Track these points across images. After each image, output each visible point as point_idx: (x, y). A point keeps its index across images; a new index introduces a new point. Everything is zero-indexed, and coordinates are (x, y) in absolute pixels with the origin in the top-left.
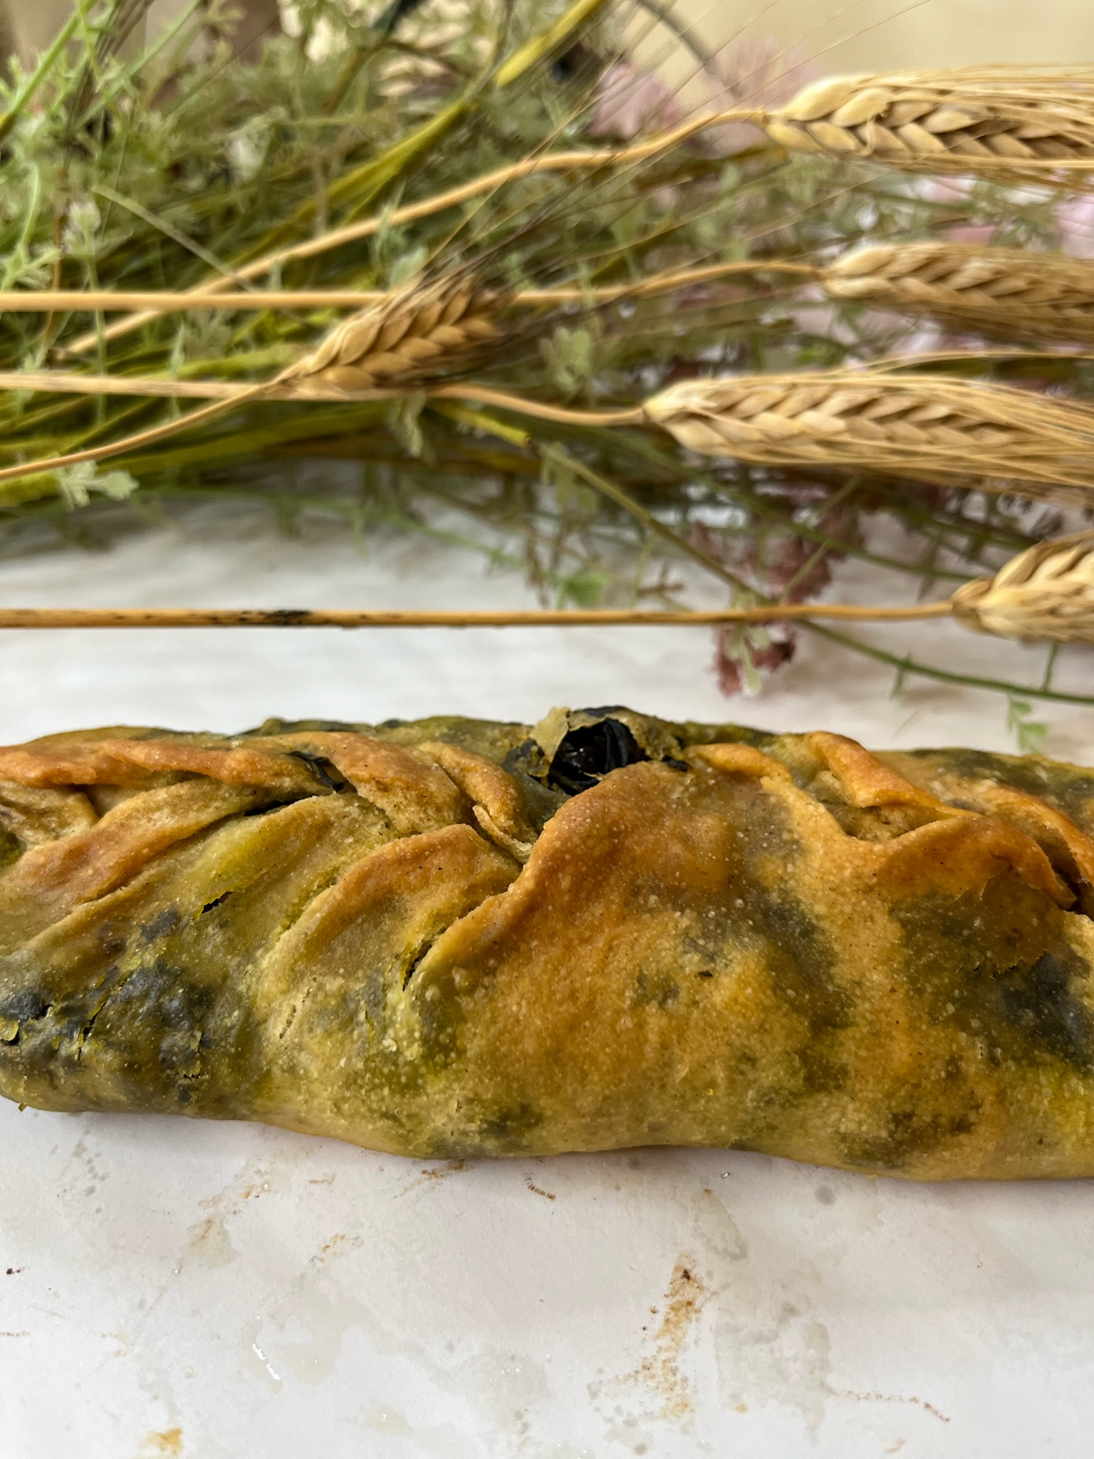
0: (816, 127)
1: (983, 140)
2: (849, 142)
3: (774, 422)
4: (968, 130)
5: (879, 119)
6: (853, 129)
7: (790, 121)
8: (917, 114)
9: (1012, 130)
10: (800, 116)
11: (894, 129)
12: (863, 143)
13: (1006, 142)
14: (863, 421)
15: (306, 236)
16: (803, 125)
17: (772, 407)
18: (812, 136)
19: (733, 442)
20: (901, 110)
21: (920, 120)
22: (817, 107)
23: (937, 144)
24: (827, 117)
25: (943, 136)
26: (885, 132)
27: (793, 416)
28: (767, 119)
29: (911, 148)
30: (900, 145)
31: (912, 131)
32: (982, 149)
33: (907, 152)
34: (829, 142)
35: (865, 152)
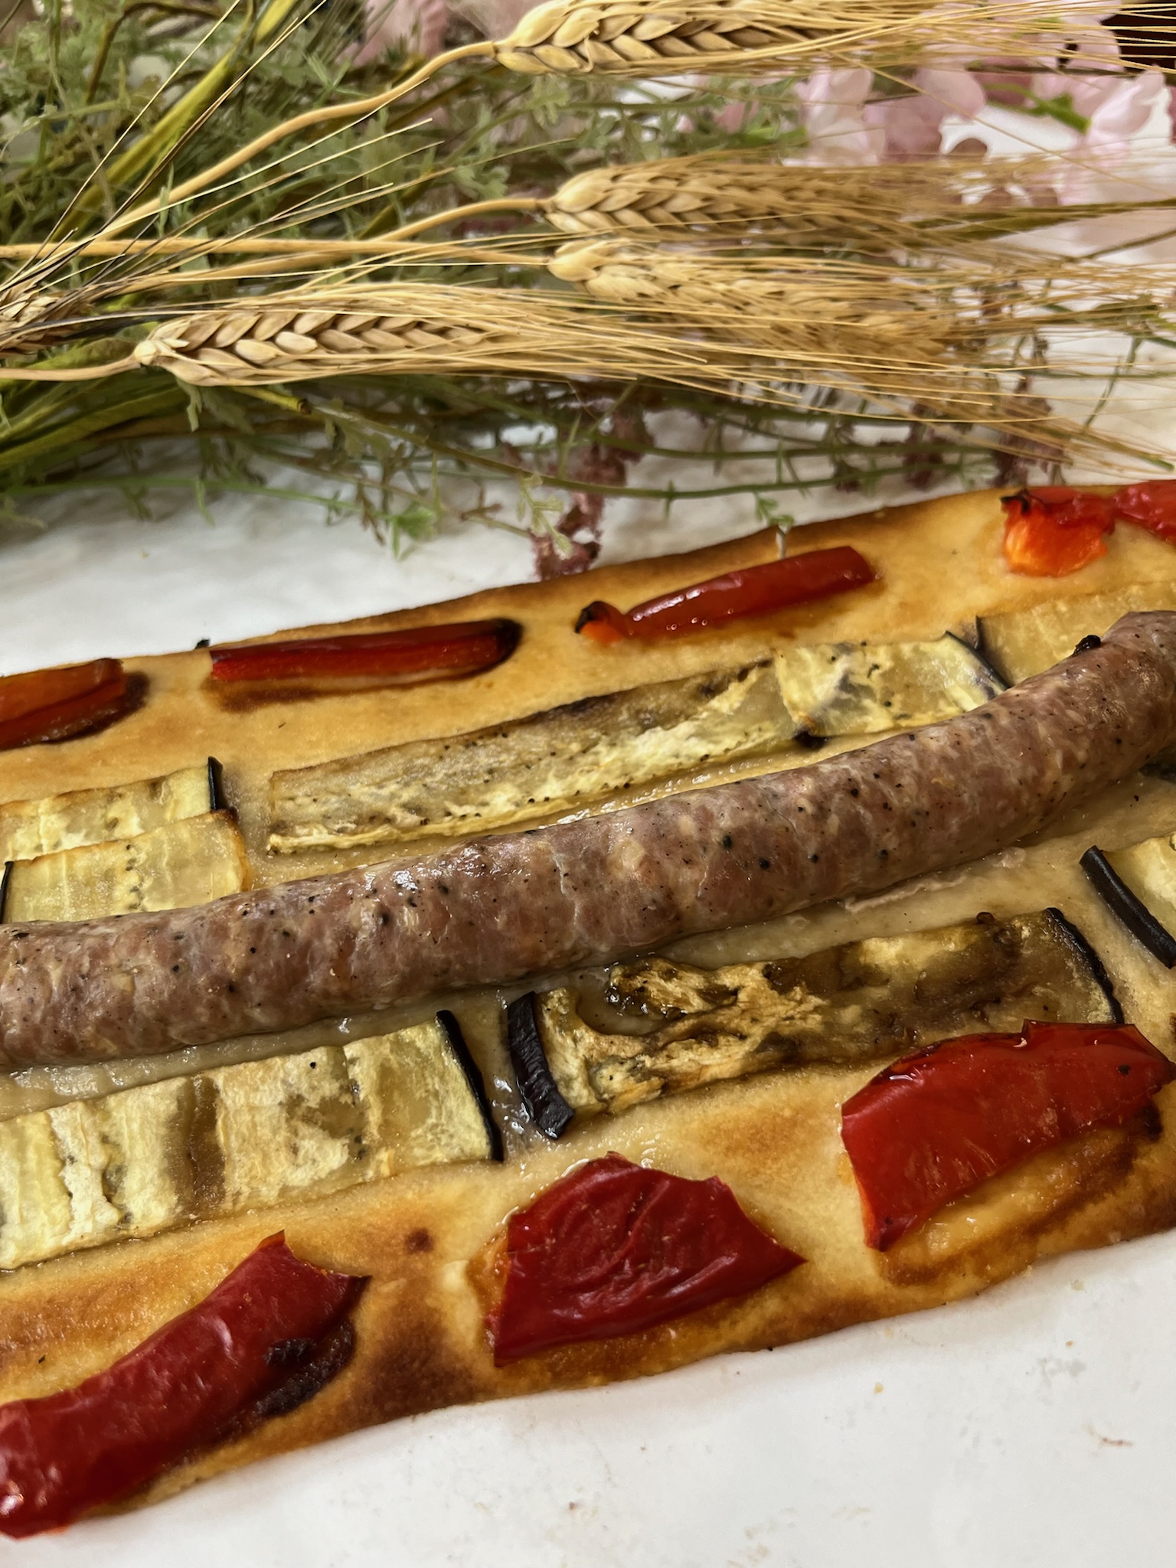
0: (541, 51)
1: (688, 40)
2: (572, 62)
4: (672, 34)
5: (593, 37)
6: (572, 49)
7: (516, 49)
8: (625, 27)
9: (711, 27)
10: (524, 44)
11: (609, 43)
12: (586, 59)
13: (707, 39)
16: (529, 51)
18: (540, 60)
20: (611, 25)
21: (629, 32)
22: (538, 33)
23: (648, 52)
24: (548, 41)
25: (651, 43)
26: (601, 47)
28: (497, 51)
29: (627, 58)
30: (616, 57)
31: (624, 42)
32: (689, 49)
33: (624, 62)
34: (555, 63)
35: (588, 68)
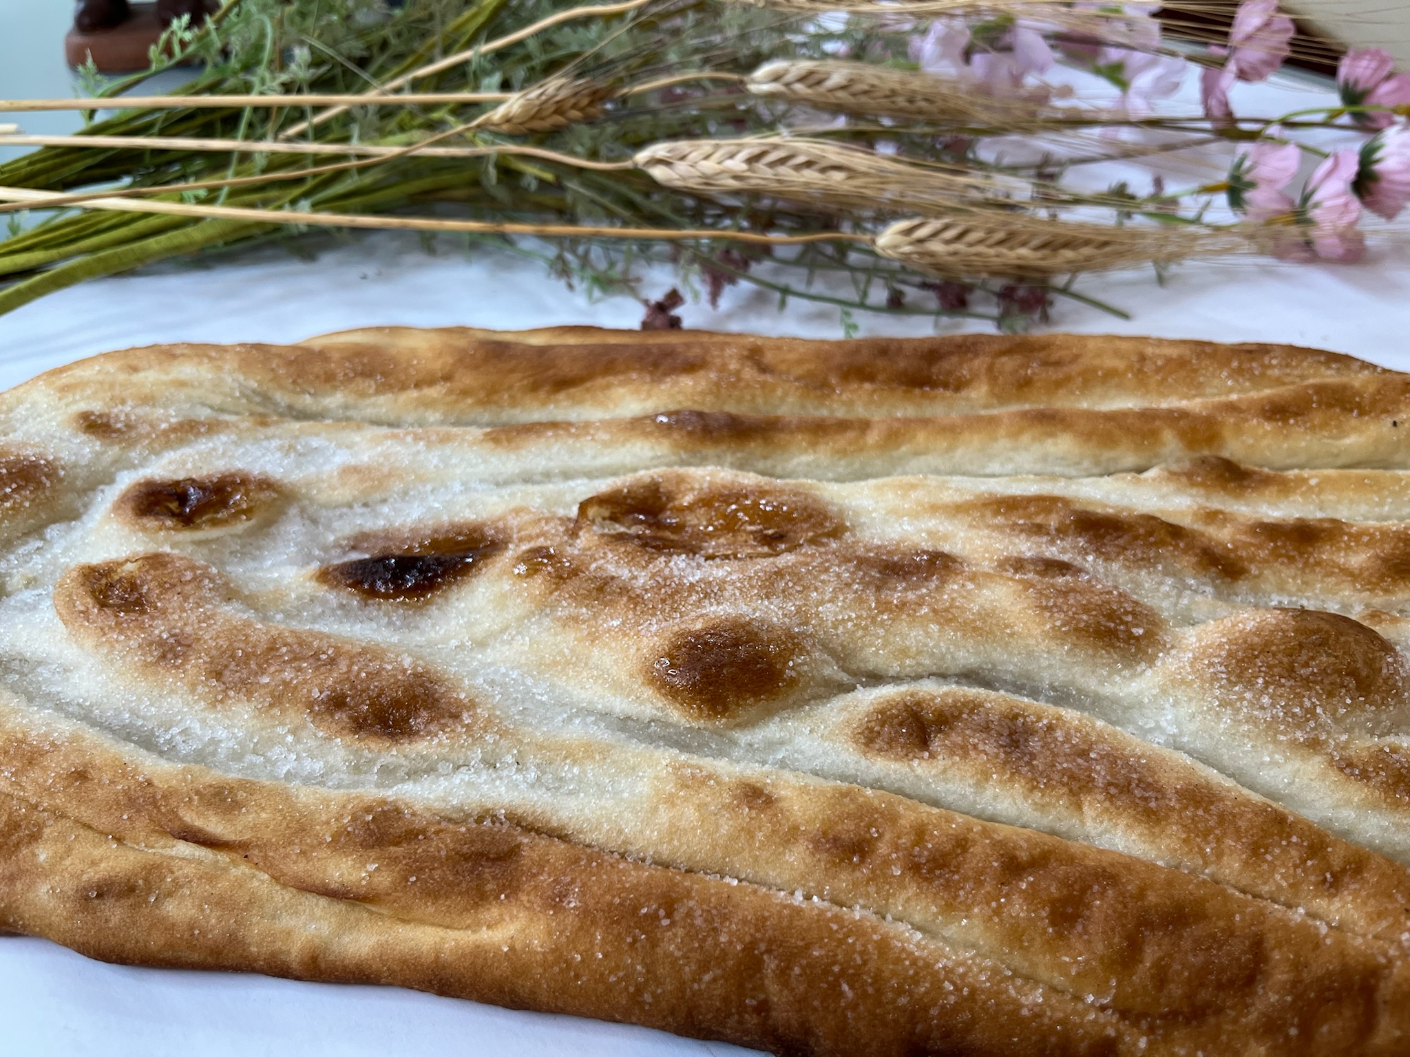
3: (709, 166)
14: (760, 165)
15: (430, 61)
17: (707, 157)
19: (683, 178)
27: (719, 163)
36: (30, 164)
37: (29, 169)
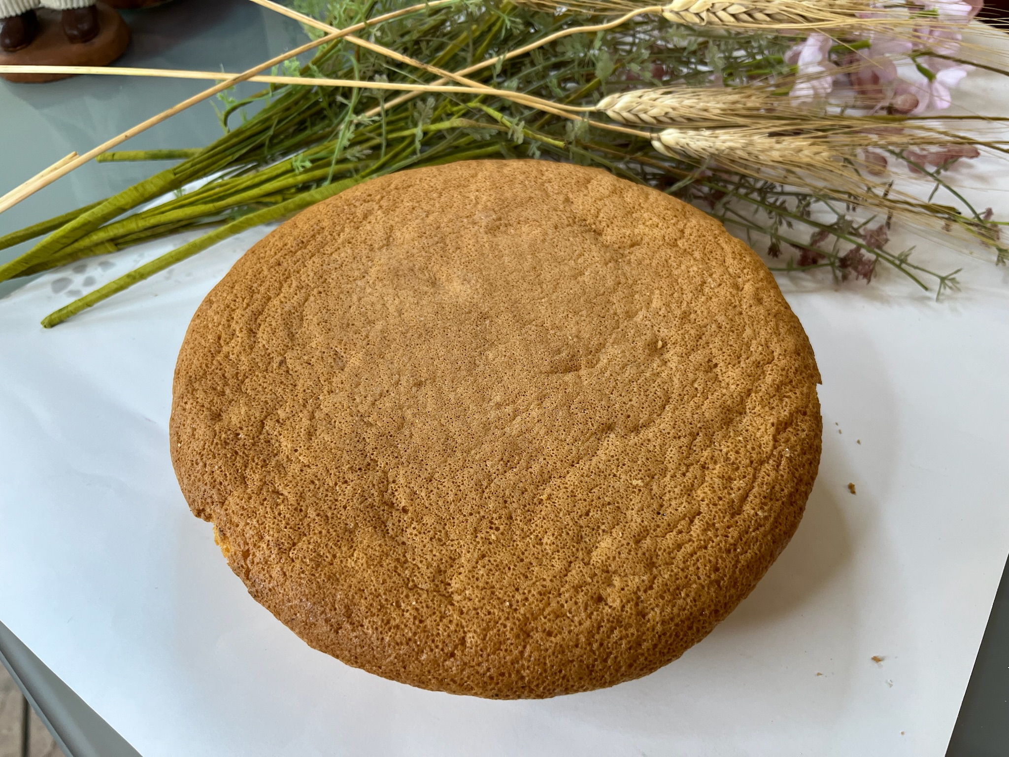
0: (682, 13)
1: (750, 15)
2: (697, 20)
4: (745, 12)
5: (708, 10)
6: (697, 14)
7: (672, 11)
8: (723, 7)
9: (761, 11)
10: (676, 10)
11: (714, 13)
12: (702, 19)
13: (759, 16)
16: (677, 13)
18: (682, 17)
20: (717, 6)
21: (724, 10)
22: (682, 7)
23: (732, 19)
24: (687, 10)
25: (733, 15)
26: (711, 15)
28: (663, 11)
29: (721, 20)
30: (717, 20)
31: (721, 14)
32: (750, 19)
33: (720, 23)
34: (688, 19)
35: (703, 24)
36: (192, 166)
37: (192, 169)
